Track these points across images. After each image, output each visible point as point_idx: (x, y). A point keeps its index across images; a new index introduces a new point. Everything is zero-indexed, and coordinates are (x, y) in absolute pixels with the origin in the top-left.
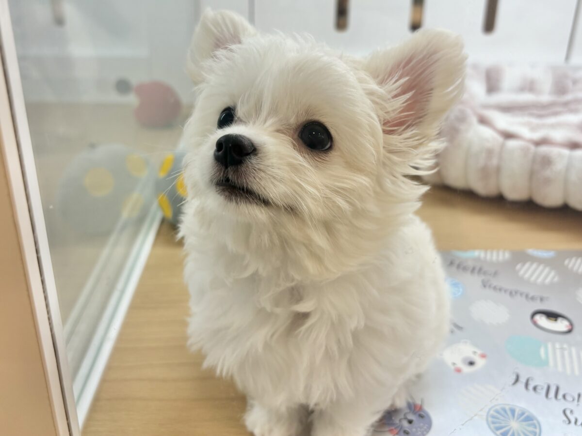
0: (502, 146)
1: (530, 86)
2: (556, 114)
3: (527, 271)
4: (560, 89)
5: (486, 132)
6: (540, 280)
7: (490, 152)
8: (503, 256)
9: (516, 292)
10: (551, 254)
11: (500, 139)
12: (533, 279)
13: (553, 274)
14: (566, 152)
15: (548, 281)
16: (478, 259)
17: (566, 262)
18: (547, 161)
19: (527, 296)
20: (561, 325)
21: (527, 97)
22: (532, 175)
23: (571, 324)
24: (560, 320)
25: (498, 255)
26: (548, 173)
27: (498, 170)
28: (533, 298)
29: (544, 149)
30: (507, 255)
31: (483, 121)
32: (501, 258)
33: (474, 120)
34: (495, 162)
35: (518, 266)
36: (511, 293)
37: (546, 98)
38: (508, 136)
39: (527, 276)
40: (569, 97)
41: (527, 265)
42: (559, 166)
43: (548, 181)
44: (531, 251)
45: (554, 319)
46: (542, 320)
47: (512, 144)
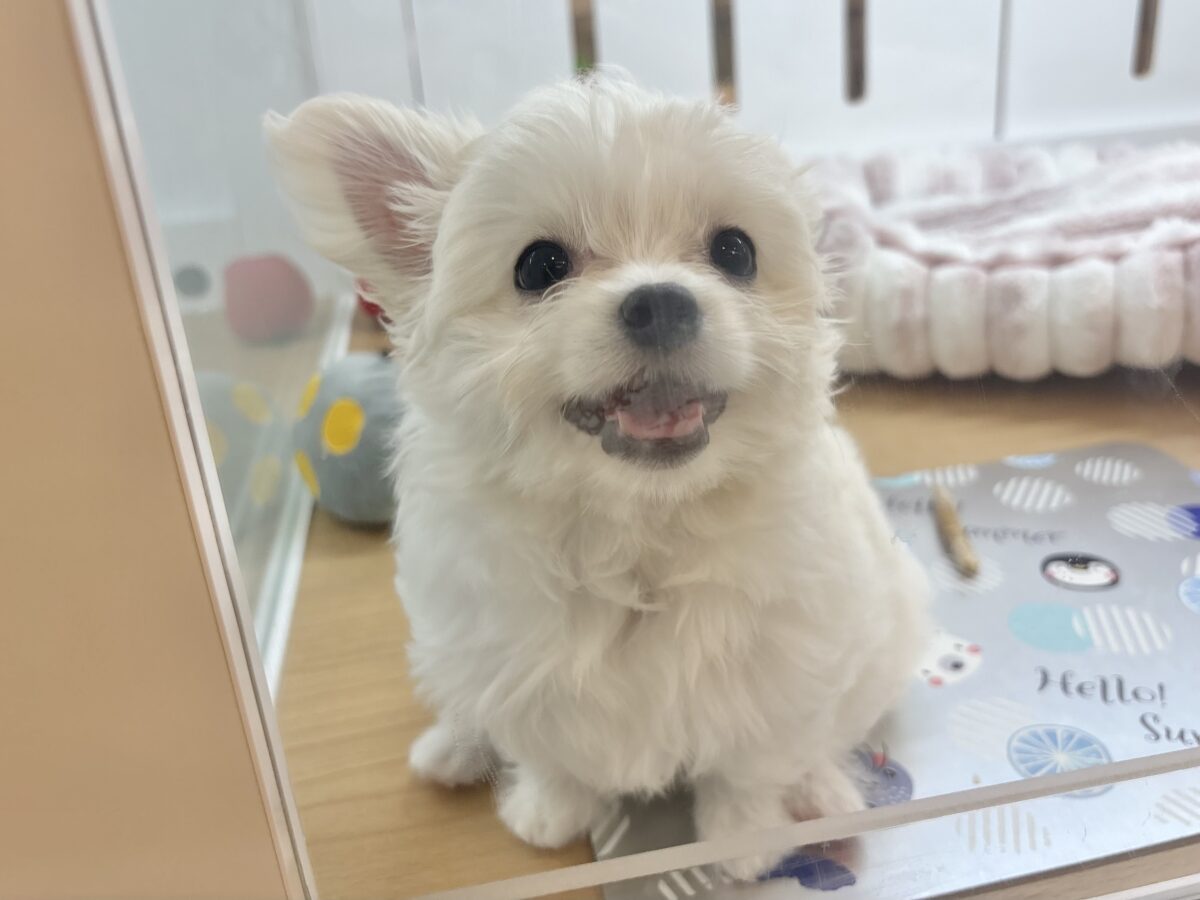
0: (928, 282)
1: (945, 183)
2: (1004, 220)
3: (1013, 494)
4: (998, 179)
5: (894, 259)
6: (1040, 505)
7: (907, 295)
8: (965, 475)
9: (1005, 533)
10: (1046, 460)
11: (922, 269)
12: (1028, 504)
13: (1059, 492)
14: (1042, 274)
15: (1054, 504)
16: (922, 486)
17: (1078, 468)
18: (1012, 295)
19: (1025, 536)
20: (1098, 575)
21: (942, 202)
22: (989, 324)
23: (1114, 570)
24: (1092, 566)
25: (956, 476)
26: (1018, 315)
27: (927, 325)
28: (1036, 538)
29: (1004, 275)
30: (972, 473)
31: (886, 241)
32: (962, 478)
33: (869, 241)
34: (918, 311)
35: (997, 488)
36: (996, 536)
37: (978, 196)
38: (935, 261)
39: (1016, 501)
40: (1018, 190)
41: (1012, 484)
42: (1036, 300)
43: (1019, 331)
44: (1014, 460)
45: (1083, 566)
46: (1061, 571)
47: (943, 274)
